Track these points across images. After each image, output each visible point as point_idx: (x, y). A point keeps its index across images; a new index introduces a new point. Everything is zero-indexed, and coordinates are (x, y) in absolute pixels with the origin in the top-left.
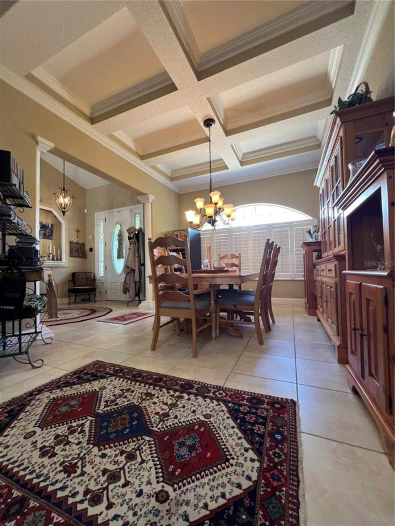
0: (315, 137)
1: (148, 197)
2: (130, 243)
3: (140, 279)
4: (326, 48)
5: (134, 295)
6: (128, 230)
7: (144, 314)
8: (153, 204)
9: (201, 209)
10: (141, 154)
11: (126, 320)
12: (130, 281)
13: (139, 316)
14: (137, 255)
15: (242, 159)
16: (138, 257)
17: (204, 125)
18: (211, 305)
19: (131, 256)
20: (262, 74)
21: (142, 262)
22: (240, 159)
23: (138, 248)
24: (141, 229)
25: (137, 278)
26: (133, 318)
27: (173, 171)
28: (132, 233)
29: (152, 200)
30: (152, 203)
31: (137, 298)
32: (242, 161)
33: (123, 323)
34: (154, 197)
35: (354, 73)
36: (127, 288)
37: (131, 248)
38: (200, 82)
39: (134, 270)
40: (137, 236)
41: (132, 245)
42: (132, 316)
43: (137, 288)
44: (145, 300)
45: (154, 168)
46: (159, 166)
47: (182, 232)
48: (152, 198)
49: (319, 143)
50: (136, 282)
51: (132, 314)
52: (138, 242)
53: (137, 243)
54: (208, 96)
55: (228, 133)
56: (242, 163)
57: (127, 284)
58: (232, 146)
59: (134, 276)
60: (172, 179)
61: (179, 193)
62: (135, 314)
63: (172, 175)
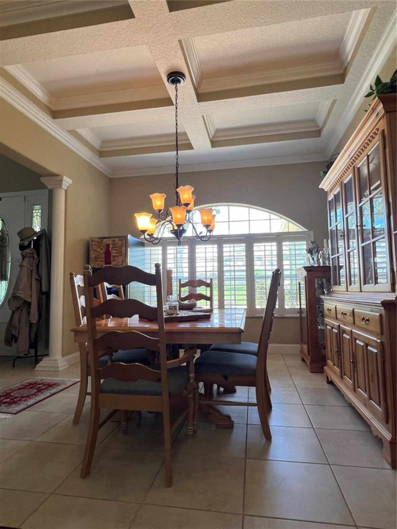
0: (313, 121)
1: (62, 180)
2: (22, 255)
3: (40, 317)
4: (353, 6)
5: (28, 348)
6: (20, 234)
7: (50, 386)
8: (68, 192)
9: (160, 211)
10: (53, 108)
11: (15, 403)
12: (20, 321)
13: (40, 391)
14: (35, 276)
15: (214, 137)
16: (37, 279)
17: (168, 80)
18: (189, 380)
19: (25, 279)
20: (265, 22)
21: (44, 289)
22: (211, 138)
23: (38, 266)
24: (43, 231)
25: (34, 318)
26: (28, 397)
27: (104, 142)
28: (27, 238)
29: (68, 185)
30: (66, 191)
31: (32, 351)
32: (213, 140)
33: (10, 410)
34: (70, 181)
35: (379, 46)
36: (13, 336)
37: (25, 264)
38: (173, 13)
39: (29, 304)
40: (37, 243)
41: (26, 260)
42: (26, 392)
43: (33, 334)
44: (47, 355)
45: (74, 133)
46: (82, 132)
47: (117, 240)
48: (67, 181)
49: (319, 129)
50: (31, 324)
51: (25, 387)
52: (38, 254)
53: (36, 256)
54: (179, 37)
55: (201, 97)
56: (214, 143)
57: (15, 328)
58: (203, 116)
59: (29, 313)
60: (101, 154)
61: (110, 177)
62: (32, 385)
63: (101, 147)
